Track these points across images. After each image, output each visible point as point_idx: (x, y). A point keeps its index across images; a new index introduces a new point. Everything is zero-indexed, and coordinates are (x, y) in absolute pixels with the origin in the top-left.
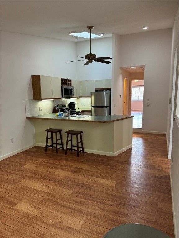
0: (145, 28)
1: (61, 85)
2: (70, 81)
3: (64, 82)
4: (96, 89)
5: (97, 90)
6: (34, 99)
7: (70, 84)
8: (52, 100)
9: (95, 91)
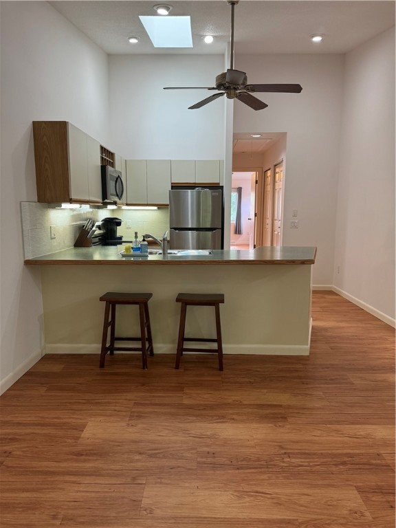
0: (317, 39)
2: (112, 155)
3: (104, 156)
4: (172, 183)
6: (40, 200)
9: (170, 189)
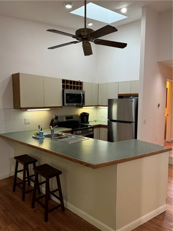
1: (61, 89)
2: (81, 83)
3: (69, 84)
4: (118, 95)
5: (121, 97)
6: (14, 108)
7: (81, 88)
8: (49, 109)
9: (117, 98)
